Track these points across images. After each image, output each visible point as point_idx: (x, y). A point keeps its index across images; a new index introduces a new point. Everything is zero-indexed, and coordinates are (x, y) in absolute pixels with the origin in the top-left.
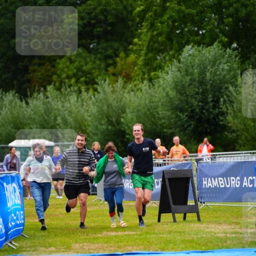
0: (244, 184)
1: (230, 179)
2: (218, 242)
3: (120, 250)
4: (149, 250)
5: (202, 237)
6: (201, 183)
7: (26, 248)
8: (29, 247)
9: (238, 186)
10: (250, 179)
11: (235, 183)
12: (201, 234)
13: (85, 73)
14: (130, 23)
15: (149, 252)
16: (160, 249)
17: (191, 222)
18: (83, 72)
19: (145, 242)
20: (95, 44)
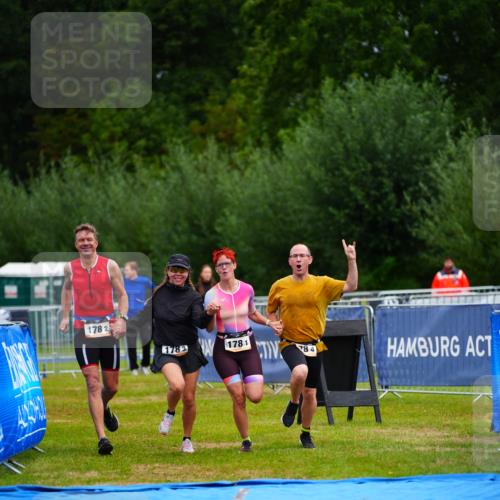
0: (468, 350)
1: (440, 341)
2: (419, 461)
3: (228, 477)
4: (284, 477)
5: (386, 452)
6: (382, 348)
7: (42, 472)
8: (47, 470)
9: (455, 355)
10: (480, 341)
11: (449, 348)
12: (385, 446)
13: (146, 132)
14: (236, 31)
15: (285, 480)
16: (306, 474)
17: (363, 423)
18: (142, 128)
19: (275, 462)
20: (166, 72)
